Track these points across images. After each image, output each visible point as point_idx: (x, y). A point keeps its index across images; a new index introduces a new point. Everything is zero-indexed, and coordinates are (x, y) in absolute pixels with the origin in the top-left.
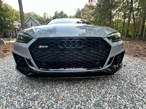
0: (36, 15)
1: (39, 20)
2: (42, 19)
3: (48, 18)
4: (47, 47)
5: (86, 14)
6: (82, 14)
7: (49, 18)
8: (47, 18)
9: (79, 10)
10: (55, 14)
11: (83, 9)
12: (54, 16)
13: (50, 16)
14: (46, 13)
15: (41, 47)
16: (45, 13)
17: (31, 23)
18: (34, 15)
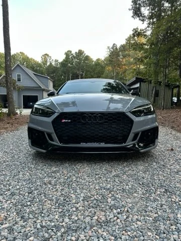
0: (28, 58)
1: (32, 68)
2: (39, 65)
3: (51, 64)
4: (69, 121)
5: (129, 56)
6: (122, 56)
7: (53, 64)
8: (48, 64)
9: (116, 49)
10: (65, 56)
11: (123, 46)
12: (64, 60)
13: (56, 61)
14: (48, 55)
15: (64, 121)
16: (46, 54)
17: (19, 76)
18: (23, 59)
